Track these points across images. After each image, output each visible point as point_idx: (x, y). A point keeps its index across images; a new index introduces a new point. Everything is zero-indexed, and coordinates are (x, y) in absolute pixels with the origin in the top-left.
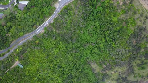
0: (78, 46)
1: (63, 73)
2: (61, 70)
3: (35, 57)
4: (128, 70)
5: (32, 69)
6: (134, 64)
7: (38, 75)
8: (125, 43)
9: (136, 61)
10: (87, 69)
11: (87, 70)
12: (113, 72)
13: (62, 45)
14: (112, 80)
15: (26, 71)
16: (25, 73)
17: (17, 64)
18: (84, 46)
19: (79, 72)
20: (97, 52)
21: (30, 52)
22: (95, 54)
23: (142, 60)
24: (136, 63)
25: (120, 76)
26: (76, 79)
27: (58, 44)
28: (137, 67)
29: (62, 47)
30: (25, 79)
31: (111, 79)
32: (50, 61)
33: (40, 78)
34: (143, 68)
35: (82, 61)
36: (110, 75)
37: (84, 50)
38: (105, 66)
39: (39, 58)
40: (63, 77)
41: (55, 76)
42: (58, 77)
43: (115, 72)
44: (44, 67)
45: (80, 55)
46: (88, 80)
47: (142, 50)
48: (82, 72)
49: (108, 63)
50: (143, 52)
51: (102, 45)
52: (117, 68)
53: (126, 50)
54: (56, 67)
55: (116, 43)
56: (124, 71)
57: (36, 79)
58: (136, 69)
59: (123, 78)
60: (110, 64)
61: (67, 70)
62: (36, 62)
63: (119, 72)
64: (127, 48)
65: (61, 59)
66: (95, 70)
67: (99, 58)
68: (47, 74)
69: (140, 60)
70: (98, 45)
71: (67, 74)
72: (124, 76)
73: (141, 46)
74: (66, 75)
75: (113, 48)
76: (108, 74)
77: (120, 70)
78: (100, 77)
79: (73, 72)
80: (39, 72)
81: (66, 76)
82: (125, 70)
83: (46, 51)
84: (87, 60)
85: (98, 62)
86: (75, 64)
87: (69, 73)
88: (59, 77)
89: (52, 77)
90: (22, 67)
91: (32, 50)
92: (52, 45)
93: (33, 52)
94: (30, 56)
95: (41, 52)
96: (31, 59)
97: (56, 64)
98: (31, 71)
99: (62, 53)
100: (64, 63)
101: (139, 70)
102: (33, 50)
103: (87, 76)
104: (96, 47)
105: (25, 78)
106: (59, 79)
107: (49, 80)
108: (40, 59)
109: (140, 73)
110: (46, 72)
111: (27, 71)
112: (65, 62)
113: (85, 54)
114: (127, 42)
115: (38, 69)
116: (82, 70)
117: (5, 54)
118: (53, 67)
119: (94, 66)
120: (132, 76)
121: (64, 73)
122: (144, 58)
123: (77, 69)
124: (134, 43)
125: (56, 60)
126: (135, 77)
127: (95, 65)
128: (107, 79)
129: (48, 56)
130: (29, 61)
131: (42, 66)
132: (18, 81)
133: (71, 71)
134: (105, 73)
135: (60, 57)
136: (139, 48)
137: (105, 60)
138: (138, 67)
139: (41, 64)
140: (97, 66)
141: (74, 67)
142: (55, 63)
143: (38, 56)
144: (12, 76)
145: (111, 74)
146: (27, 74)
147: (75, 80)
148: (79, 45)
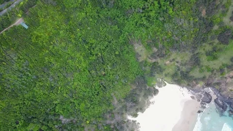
0: (116, 15)
1: (89, 52)
2: (87, 47)
3: (48, 17)
4: (191, 59)
5: (42, 34)
6: (202, 51)
7: (51, 47)
8: (189, 10)
9: (205, 46)
10: (128, 52)
11: (127, 55)
12: (168, 62)
13: (91, 7)
14: (166, 75)
15: (32, 36)
16: (30, 39)
17: (19, 22)
18: (125, 14)
19: (116, 55)
20: (145, 23)
21: (40, 7)
22: (141, 28)
23: (215, 44)
24: (204, 49)
25: (179, 70)
26: (110, 64)
27: (86, 5)
28: (205, 56)
29: (90, 10)
30: (30, 48)
31: (164, 73)
32: (71, 29)
33: (53, 51)
34: (215, 58)
35: (121, 40)
36: (163, 66)
37: (126, 21)
38: (155, 50)
39: (54, 20)
40: (90, 58)
41: (78, 55)
42: (82, 57)
43: (171, 61)
44: (61, 36)
45: (119, 29)
46: (129, 70)
47: (216, 27)
48: (119, 55)
49: (161, 45)
50: (216, 31)
51: (154, 11)
52: (174, 55)
53: (189, 23)
54: (80, 40)
55: (175, 9)
56: (185, 62)
57: (47, 51)
58: (204, 60)
59: (182, 72)
60: (163, 46)
61: (97, 49)
62: (49, 24)
63: (177, 62)
64: (192, 19)
65: (89, 28)
66: (140, 56)
67: (147, 34)
68: (65, 48)
69: (210, 44)
70: (148, 12)
71: (97, 55)
72: (184, 69)
73: (215, 21)
74: (95, 56)
75: (169, 17)
76: (160, 64)
77: (179, 59)
78: (148, 69)
79: (105, 54)
80: (52, 43)
81: (94, 58)
82: (186, 59)
83: (66, 12)
84: (129, 37)
85: (145, 40)
86: (110, 42)
87: (100, 54)
88: (84, 57)
89: (73, 55)
90: (26, 27)
91: (44, 4)
92: (76, 3)
93: (46, 8)
94: (41, 13)
95: (58, 11)
96: (41, 19)
97: (80, 36)
98: (41, 37)
99: (91, 20)
100: (93, 37)
101: (208, 60)
102: (46, 6)
103: (127, 64)
104: (145, 16)
105: (31, 46)
106: (83, 60)
107: (68, 59)
108: (56, 23)
109: (209, 66)
110: (63, 44)
111: (35, 37)
112: (95, 35)
113: (126, 28)
114: (192, 8)
115: (50, 37)
116: (119, 53)
117: (2, 10)
118: (75, 39)
119: (139, 48)
120: (197, 69)
121: (92, 51)
122: (217, 41)
123: (112, 50)
124: (204, 13)
125: (81, 30)
126: (201, 71)
127: (141, 46)
128: (158, 73)
129: (68, 19)
130: (39, 20)
131: (58, 34)
132: (20, 48)
133: (102, 51)
134: (155, 62)
135: (86, 25)
136: (211, 24)
137: (157, 38)
138: (207, 56)
139: (57, 30)
140: (144, 49)
141: (107, 46)
142: (79, 34)
143: (52, 17)
144: (10, 38)
145: (165, 65)
146: (33, 41)
147: (108, 66)
148: (118, 13)
